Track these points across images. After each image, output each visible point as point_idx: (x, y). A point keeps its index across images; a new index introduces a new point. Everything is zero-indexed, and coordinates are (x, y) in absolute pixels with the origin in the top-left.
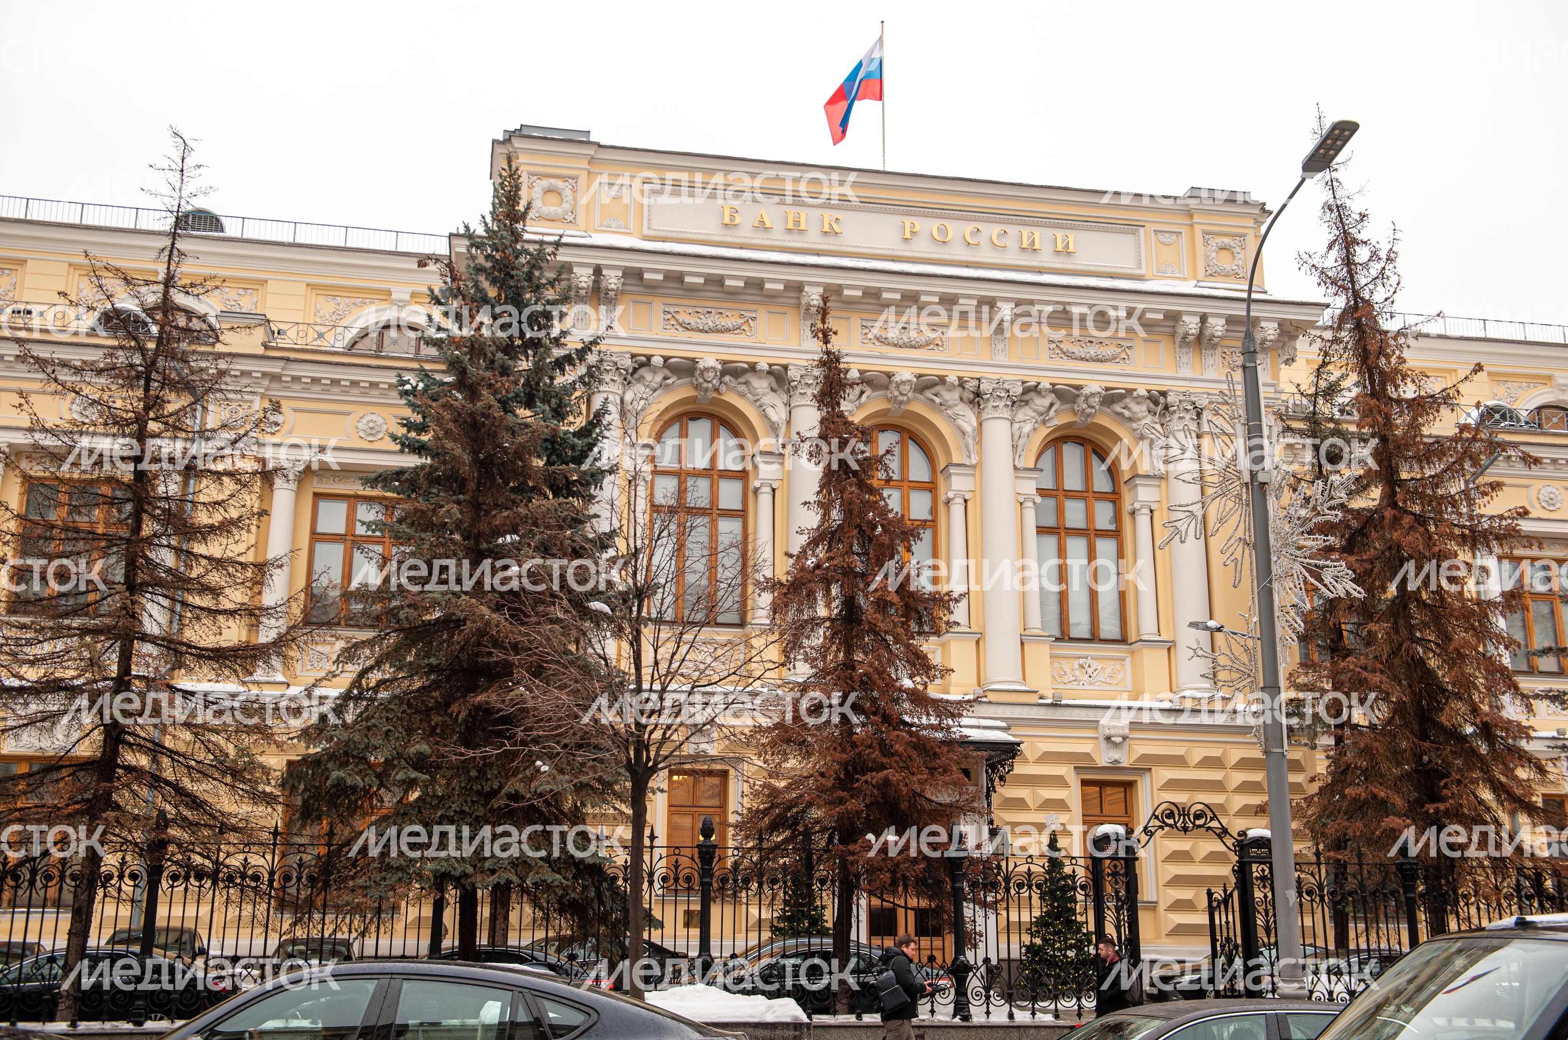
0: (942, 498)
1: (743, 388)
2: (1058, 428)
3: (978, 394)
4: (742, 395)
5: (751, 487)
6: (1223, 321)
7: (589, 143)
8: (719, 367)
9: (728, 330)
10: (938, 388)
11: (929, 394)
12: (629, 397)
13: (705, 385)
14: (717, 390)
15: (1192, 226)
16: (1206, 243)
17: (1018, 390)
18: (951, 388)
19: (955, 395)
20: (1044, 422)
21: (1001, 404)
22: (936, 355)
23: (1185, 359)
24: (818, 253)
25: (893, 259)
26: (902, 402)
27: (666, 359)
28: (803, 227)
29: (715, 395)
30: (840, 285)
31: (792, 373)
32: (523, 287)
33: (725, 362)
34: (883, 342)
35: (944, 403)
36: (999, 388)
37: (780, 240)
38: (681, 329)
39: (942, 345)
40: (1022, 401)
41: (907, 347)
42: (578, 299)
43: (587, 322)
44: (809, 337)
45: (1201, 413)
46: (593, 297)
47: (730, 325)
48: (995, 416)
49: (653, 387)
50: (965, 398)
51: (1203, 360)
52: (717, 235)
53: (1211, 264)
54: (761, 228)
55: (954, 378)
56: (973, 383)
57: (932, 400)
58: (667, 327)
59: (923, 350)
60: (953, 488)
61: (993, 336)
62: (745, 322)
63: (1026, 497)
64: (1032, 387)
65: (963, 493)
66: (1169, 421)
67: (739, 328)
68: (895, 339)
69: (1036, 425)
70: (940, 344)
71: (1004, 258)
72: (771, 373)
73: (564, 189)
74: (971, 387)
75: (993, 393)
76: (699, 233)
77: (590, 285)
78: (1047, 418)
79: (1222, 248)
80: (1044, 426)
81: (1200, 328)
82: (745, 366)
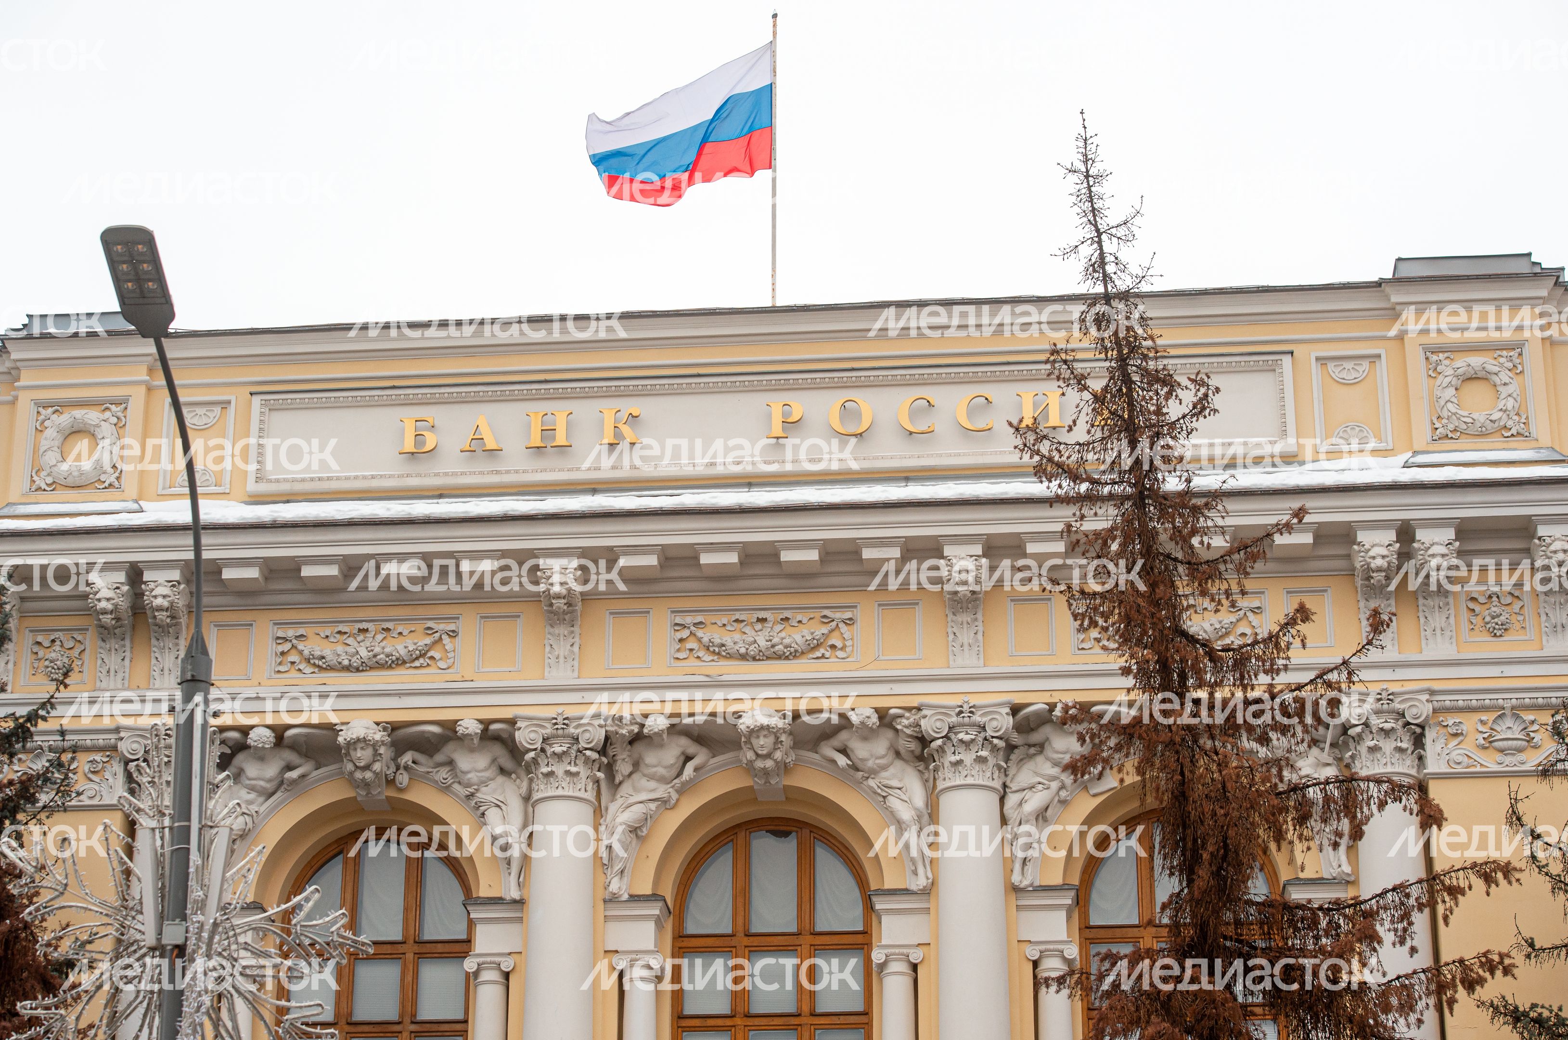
0: (875, 963)
1: (443, 774)
2: (1118, 796)
3: (923, 741)
4: (446, 789)
6: (1450, 534)
8: (384, 736)
9: (399, 662)
10: (844, 735)
11: (828, 751)
13: (360, 775)
14: (391, 782)
15: (1401, 339)
16: (1434, 371)
17: (1005, 722)
18: (866, 733)
19: (880, 746)
20: (1083, 785)
21: (968, 757)
22: (832, 668)
24: (594, 488)
25: (749, 482)
26: (766, 772)
27: (279, 731)
28: (561, 439)
30: (610, 549)
31: (524, 736)
33: (394, 728)
34: (719, 654)
35: (860, 765)
36: (963, 725)
37: (517, 472)
38: (308, 670)
39: (843, 649)
40: (1030, 746)
41: (768, 658)
42: (105, 633)
43: (127, 675)
44: (562, 659)
45: (1422, 735)
46: (134, 627)
47: (403, 652)
48: (958, 782)
49: (264, 788)
50: (902, 751)
51: (1422, 620)
52: (390, 476)
53: (1445, 414)
54: (479, 452)
55: (869, 712)
56: (908, 719)
57: (834, 762)
58: (282, 668)
59: (803, 660)
60: (884, 942)
61: (950, 616)
62: (435, 643)
63: (1043, 947)
64: (1037, 714)
65: (905, 951)
66: (1353, 757)
67: (422, 655)
68: (741, 644)
69: (1063, 794)
70: (839, 644)
71: (983, 454)
72: (497, 738)
73: (98, 426)
74: (906, 727)
75: (952, 736)
76: (356, 478)
77: (124, 604)
78: (1088, 776)
79: (1472, 378)
80: (1084, 794)
81: (1399, 553)
82: (435, 729)
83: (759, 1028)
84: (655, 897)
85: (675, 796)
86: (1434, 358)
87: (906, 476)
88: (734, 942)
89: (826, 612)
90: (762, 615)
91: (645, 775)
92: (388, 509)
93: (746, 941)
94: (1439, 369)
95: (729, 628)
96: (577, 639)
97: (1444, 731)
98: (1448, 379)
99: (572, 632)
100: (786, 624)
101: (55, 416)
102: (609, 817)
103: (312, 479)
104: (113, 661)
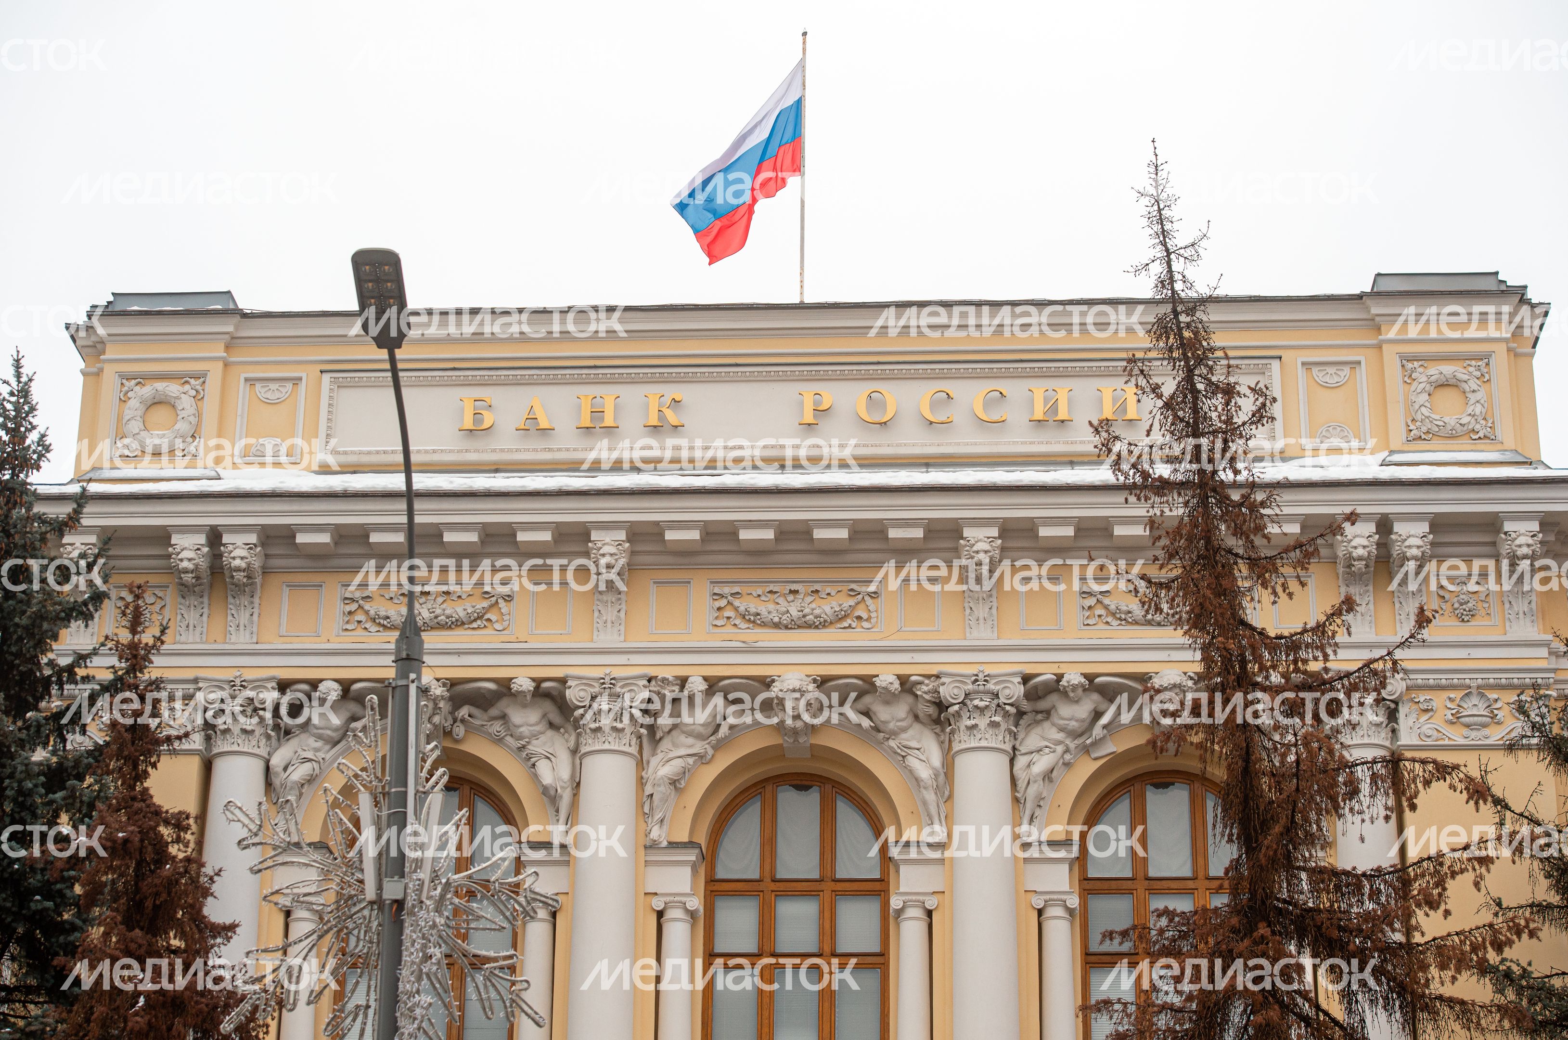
0: (892, 909)
1: (496, 727)
2: (1116, 760)
3: (941, 706)
4: (498, 741)
6: (1425, 527)
7: (229, 312)
8: (445, 691)
9: (459, 624)
10: (867, 700)
12: (277, 761)
14: (449, 734)
15: (1379, 347)
16: (1409, 378)
17: (1017, 690)
18: (889, 698)
19: (901, 710)
20: (1086, 750)
21: (982, 722)
22: (858, 637)
26: (795, 732)
27: (345, 685)
28: (609, 421)
29: (445, 744)
30: (657, 523)
31: (573, 694)
33: (453, 683)
34: (754, 622)
35: (881, 727)
36: (978, 692)
37: (568, 450)
38: (374, 628)
39: (868, 619)
40: (1037, 712)
41: (799, 627)
42: (185, 590)
43: (205, 630)
44: (609, 624)
45: (1396, 710)
46: (211, 586)
47: (462, 614)
48: (973, 745)
49: (331, 737)
50: (921, 715)
51: (1397, 605)
52: (451, 451)
53: (1419, 417)
54: (533, 431)
55: (892, 678)
56: (927, 685)
58: (349, 627)
59: (831, 630)
60: (902, 890)
61: (967, 592)
62: (492, 606)
63: (1047, 897)
64: (1045, 683)
65: (921, 898)
67: (480, 618)
68: (774, 614)
69: (1068, 757)
70: (865, 616)
71: (997, 444)
72: (547, 695)
73: (178, 398)
74: (926, 693)
75: (968, 702)
76: (418, 452)
77: (204, 564)
78: (1088, 742)
79: (1444, 385)
80: (1086, 757)
81: (1378, 544)
82: (491, 686)
84: (690, 845)
85: (710, 752)
86: (1409, 366)
87: (927, 463)
88: (762, 886)
89: (853, 586)
90: (794, 587)
91: (684, 732)
92: (451, 482)
93: (773, 886)
94: (1414, 376)
95: (763, 598)
96: (623, 606)
97: (1415, 707)
98: (1422, 386)
99: (619, 599)
100: (816, 595)
101: (138, 388)
102: (651, 770)
103: (378, 452)
104: (192, 617)
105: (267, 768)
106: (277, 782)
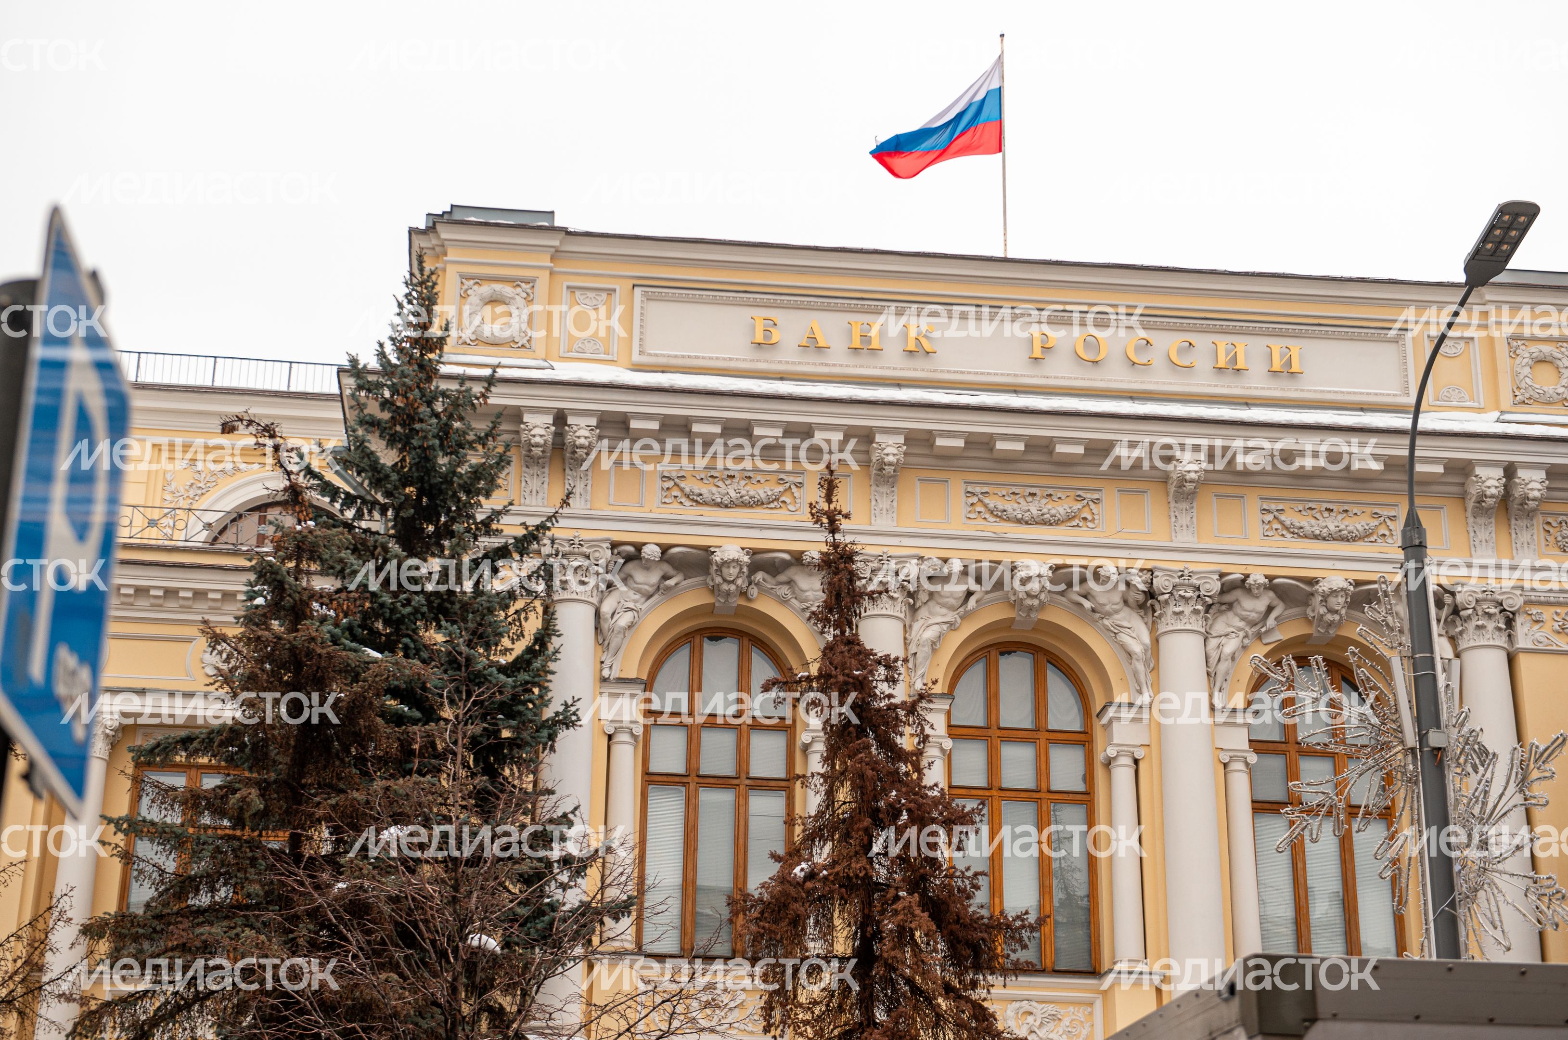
0: (1100, 757)
1: (784, 590)
2: (1282, 646)
3: (1151, 594)
4: (784, 602)
5: (799, 744)
6: (1542, 475)
7: (552, 229)
8: (746, 559)
9: (760, 503)
11: (1074, 595)
12: (607, 608)
13: (725, 587)
14: (744, 594)
16: (1514, 354)
17: (1215, 586)
19: (1116, 596)
20: (1259, 636)
21: (1187, 609)
22: (1084, 535)
23: (1482, 535)
24: (899, 384)
25: (1016, 390)
26: (1031, 608)
27: (665, 549)
28: (875, 344)
29: (742, 602)
30: (930, 432)
32: (432, 448)
33: (754, 552)
34: (1000, 517)
35: (1099, 608)
36: (1183, 585)
37: (841, 366)
38: (687, 503)
39: (1093, 520)
40: (1222, 604)
41: (1037, 523)
42: (532, 461)
43: (546, 495)
44: (884, 512)
45: (1513, 620)
46: (551, 458)
47: (763, 496)
48: (1179, 627)
49: (646, 591)
50: (1131, 601)
51: (1514, 536)
52: (744, 360)
53: (1523, 385)
54: (812, 348)
56: (1140, 577)
57: (1080, 605)
58: (667, 500)
59: (1062, 527)
60: (1115, 741)
61: (1173, 504)
62: (786, 490)
63: (1232, 754)
64: (1235, 581)
65: (1131, 749)
66: (1461, 633)
67: (777, 500)
68: (1018, 511)
69: (1246, 641)
70: (1089, 517)
71: (1188, 385)
73: (513, 298)
75: (1175, 593)
76: (717, 358)
77: (550, 440)
78: (1263, 630)
79: (1541, 361)
80: (1259, 642)
81: (1505, 486)
82: (786, 556)
83: (1009, 799)
84: (946, 696)
85: (959, 620)
86: (1514, 344)
87: (1131, 396)
88: (990, 732)
89: (1079, 493)
90: (1033, 490)
91: (937, 605)
92: (759, 386)
94: (1518, 352)
95: (1008, 498)
96: (895, 497)
97: (1529, 618)
98: (1526, 361)
99: (893, 491)
100: (1049, 498)
101: (476, 287)
102: (914, 633)
103: (683, 357)
104: (535, 484)
105: (597, 614)
106: (605, 626)
